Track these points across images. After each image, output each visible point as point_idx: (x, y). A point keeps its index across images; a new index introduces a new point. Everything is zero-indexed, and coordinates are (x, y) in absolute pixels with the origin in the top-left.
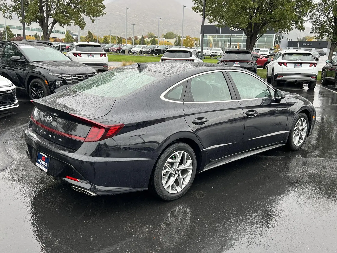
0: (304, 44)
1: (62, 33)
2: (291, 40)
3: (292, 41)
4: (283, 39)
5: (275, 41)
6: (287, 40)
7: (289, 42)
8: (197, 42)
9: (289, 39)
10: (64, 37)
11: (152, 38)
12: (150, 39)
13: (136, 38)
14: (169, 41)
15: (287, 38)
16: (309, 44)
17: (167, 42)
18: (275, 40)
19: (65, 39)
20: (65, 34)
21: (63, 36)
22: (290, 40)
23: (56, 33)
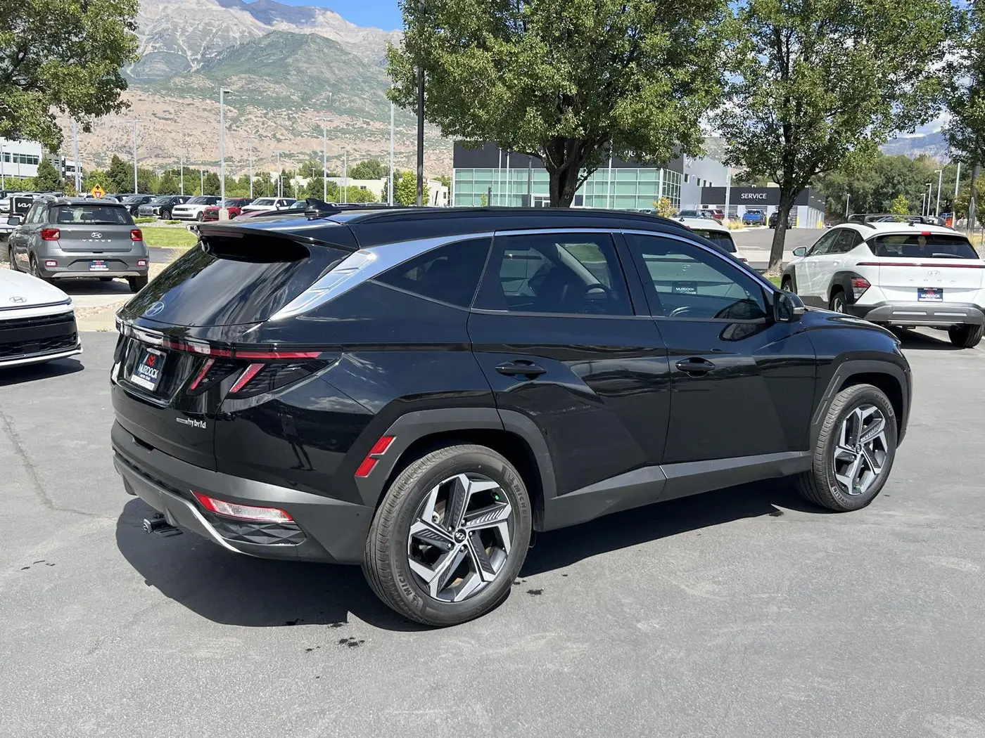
0: (744, 196)
1: (30, 161)
2: (711, 184)
3: (712, 186)
4: (686, 180)
5: (664, 189)
6: (698, 184)
7: (704, 188)
8: (449, 189)
9: (705, 181)
10: (36, 174)
11: (315, 176)
12: (309, 180)
13: (267, 177)
14: (365, 187)
15: (699, 180)
16: (759, 196)
17: (360, 188)
18: (664, 184)
19: (36, 182)
20: (38, 166)
21: (32, 171)
22: (707, 185)
23: (7, 160)
